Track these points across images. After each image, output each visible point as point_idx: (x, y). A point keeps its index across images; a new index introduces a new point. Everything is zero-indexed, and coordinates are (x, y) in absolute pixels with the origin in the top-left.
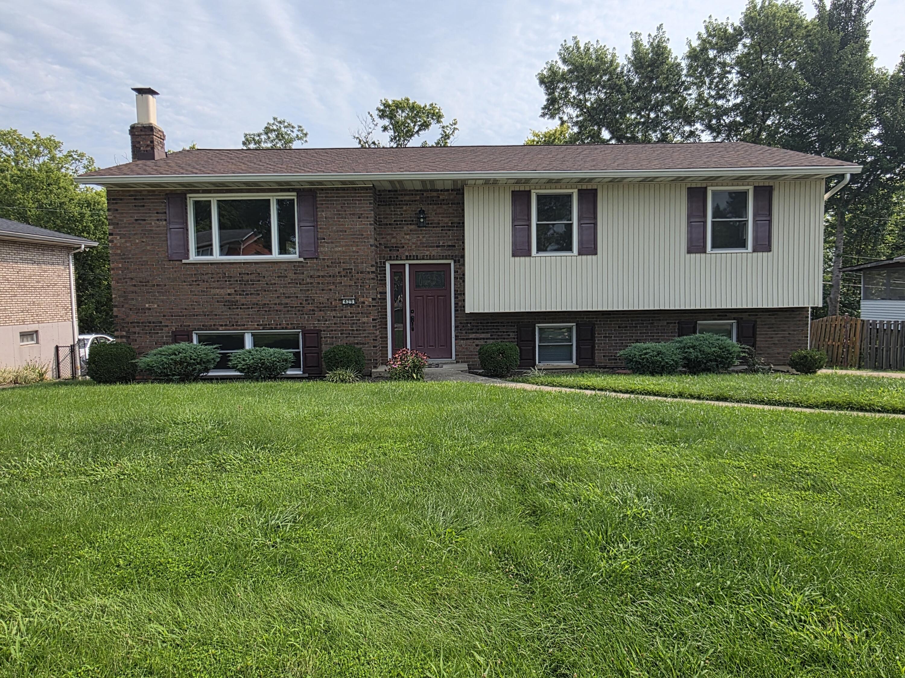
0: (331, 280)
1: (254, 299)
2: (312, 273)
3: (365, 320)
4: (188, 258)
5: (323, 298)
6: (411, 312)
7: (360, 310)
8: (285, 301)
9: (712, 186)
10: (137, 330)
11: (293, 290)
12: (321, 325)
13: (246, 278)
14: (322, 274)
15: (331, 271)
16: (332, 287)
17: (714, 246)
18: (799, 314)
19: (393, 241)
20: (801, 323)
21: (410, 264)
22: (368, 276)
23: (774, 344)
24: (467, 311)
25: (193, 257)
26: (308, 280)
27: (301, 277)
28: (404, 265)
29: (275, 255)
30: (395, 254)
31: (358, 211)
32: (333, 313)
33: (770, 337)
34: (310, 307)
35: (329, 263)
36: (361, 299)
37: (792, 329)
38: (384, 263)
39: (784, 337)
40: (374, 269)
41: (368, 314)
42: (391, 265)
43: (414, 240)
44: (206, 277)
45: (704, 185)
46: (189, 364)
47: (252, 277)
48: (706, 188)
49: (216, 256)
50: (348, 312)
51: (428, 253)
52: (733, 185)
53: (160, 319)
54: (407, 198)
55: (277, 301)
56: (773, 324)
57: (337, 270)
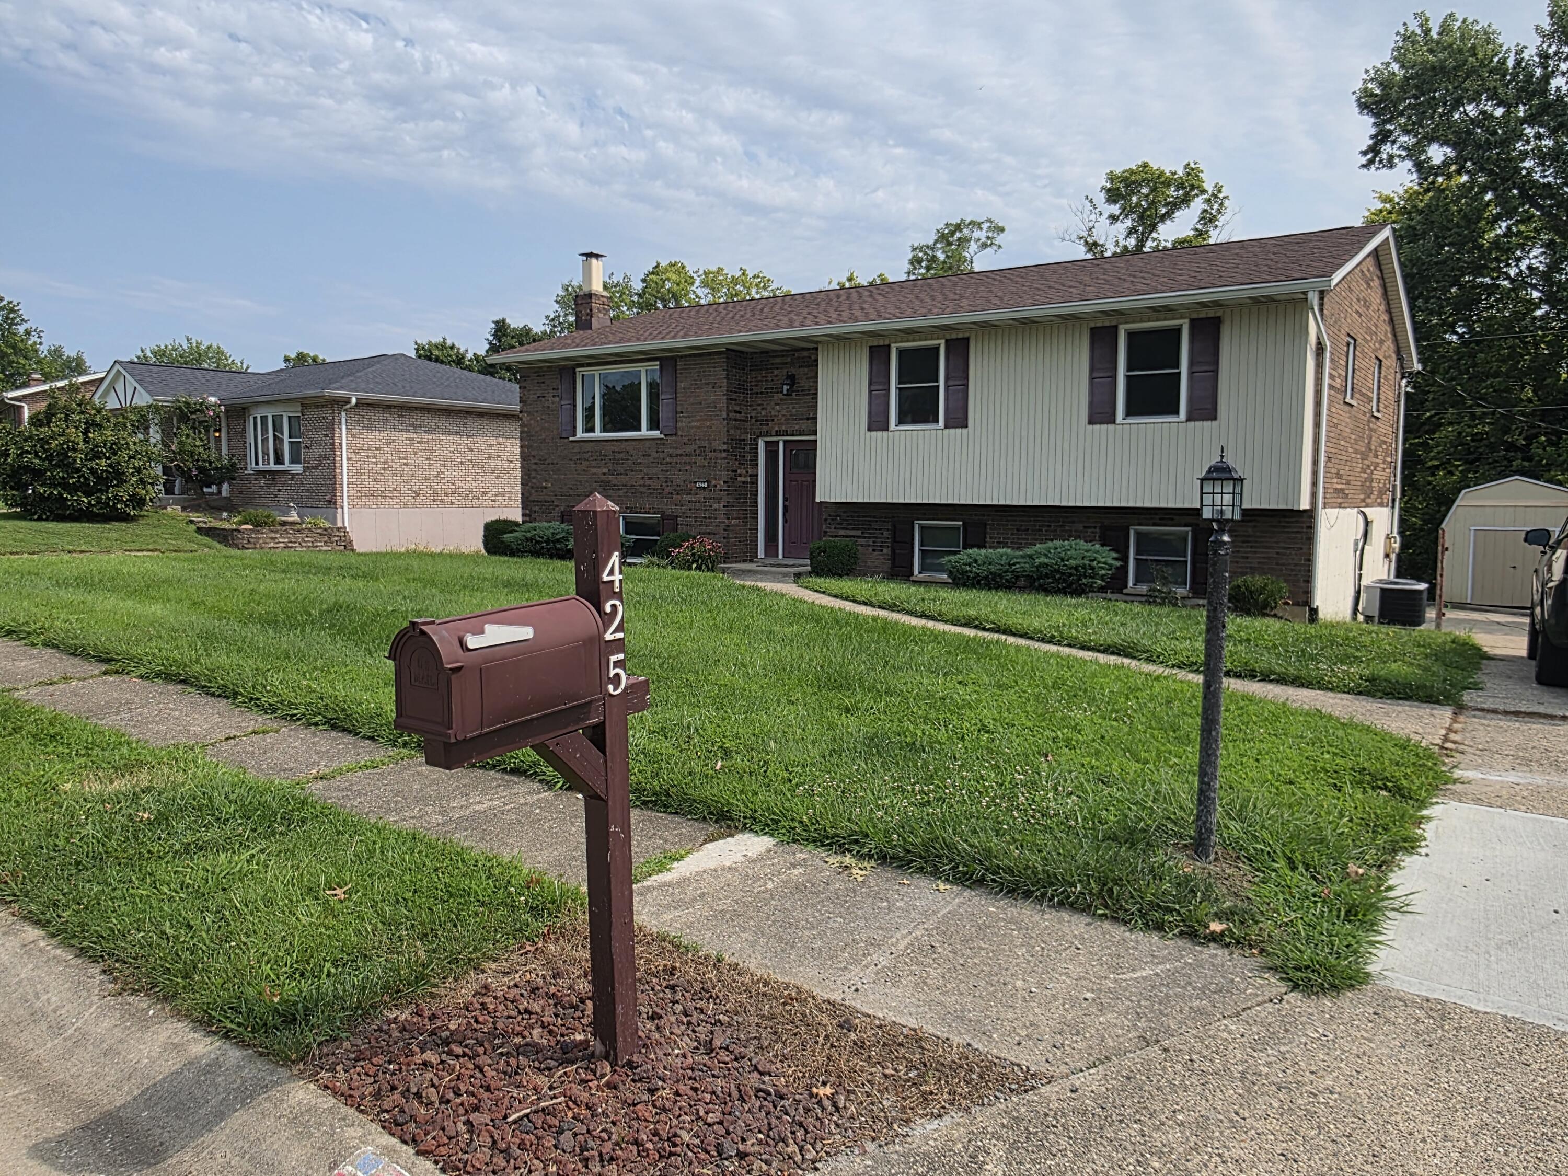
0: (687, 459)
1: (623, 479)
2: (671, 451)
3: (716, 506)
4: (574, 435)
5: (679, 479)
6: (785, 499)
7: (712, 495)
8: (648, 482)
9: (1126, 323)
10: (537, 508)
11: (654, 471)
12: (679, 511)
13: (618, 456)
14: (679, 452)
15: (689, 449)
16: (688, 467)
17: (1129, 413)
18: (1297, 522)
19: (763, 413)
20: (1299, 536)
21: (785, 442)
22: (719, 455)
23: (1251, 568)
24: (817, 500)
25: (580, 435)
26: (668, 460)
27: (662, 455)
28: (778, 442)
29: (644, 432)
30: (765, 428)
31: (712, 380)
32: (688, 498)
33: (1243, 557)
34: (668, 490)
35: (686, 440)
36: (713, 482)
37: (1282, 545)
38: (756, 440)
39: (1269, 558)
40: (725, 447)
41: (719, 500)
42: (767, 442)
43: (784, 412)
44: (586, 456)
45: (1114, 323)
46: (537, 542)
47: (622, 456)
48: (1116, 327)
49: (598, 434)
50: (701, 496)
51: (797, 427)
52: (1158, 320)
53: (553, 498)
54: (778, 360)
55: (641, 482)
56: (1249, 536)
57: (694, 447)
